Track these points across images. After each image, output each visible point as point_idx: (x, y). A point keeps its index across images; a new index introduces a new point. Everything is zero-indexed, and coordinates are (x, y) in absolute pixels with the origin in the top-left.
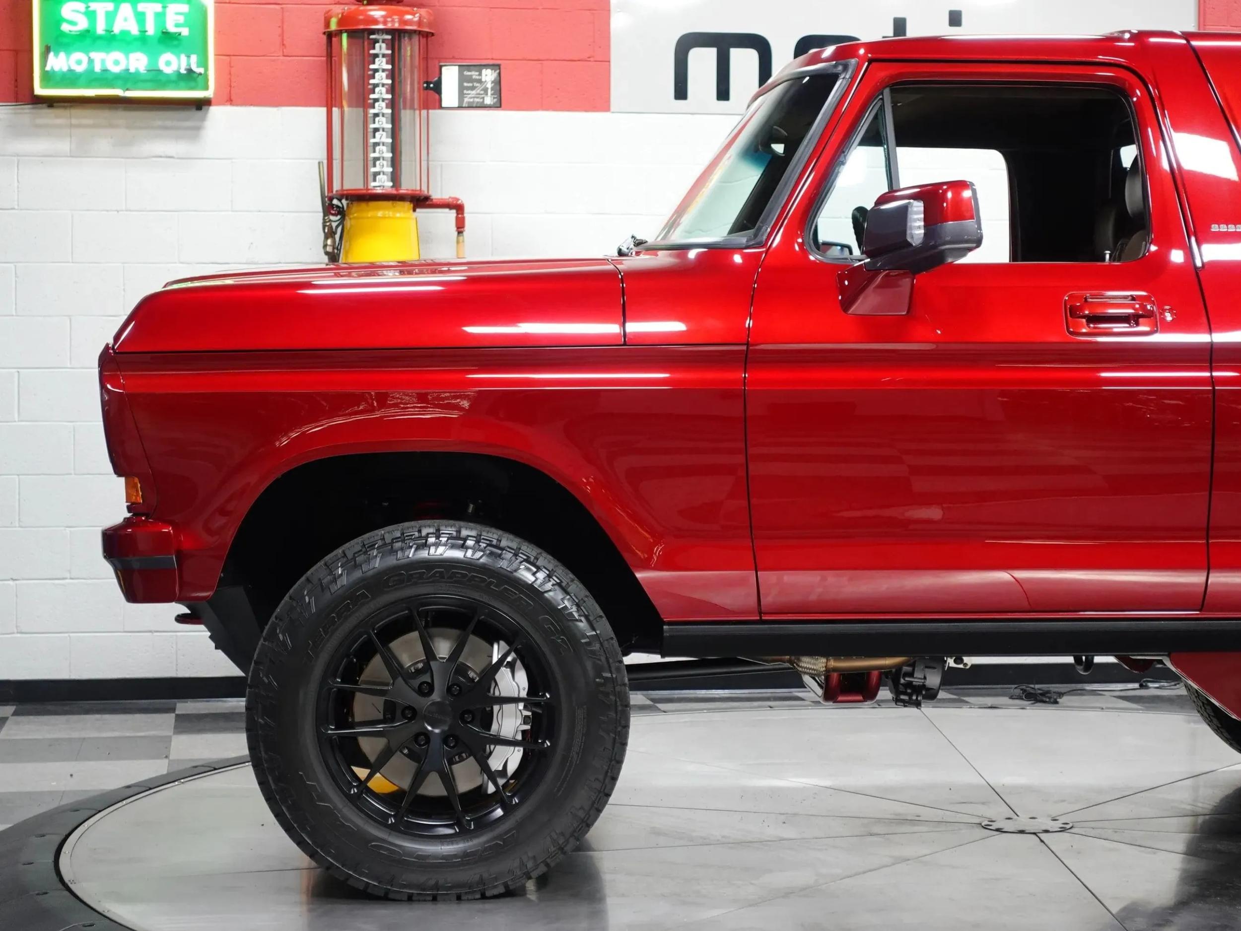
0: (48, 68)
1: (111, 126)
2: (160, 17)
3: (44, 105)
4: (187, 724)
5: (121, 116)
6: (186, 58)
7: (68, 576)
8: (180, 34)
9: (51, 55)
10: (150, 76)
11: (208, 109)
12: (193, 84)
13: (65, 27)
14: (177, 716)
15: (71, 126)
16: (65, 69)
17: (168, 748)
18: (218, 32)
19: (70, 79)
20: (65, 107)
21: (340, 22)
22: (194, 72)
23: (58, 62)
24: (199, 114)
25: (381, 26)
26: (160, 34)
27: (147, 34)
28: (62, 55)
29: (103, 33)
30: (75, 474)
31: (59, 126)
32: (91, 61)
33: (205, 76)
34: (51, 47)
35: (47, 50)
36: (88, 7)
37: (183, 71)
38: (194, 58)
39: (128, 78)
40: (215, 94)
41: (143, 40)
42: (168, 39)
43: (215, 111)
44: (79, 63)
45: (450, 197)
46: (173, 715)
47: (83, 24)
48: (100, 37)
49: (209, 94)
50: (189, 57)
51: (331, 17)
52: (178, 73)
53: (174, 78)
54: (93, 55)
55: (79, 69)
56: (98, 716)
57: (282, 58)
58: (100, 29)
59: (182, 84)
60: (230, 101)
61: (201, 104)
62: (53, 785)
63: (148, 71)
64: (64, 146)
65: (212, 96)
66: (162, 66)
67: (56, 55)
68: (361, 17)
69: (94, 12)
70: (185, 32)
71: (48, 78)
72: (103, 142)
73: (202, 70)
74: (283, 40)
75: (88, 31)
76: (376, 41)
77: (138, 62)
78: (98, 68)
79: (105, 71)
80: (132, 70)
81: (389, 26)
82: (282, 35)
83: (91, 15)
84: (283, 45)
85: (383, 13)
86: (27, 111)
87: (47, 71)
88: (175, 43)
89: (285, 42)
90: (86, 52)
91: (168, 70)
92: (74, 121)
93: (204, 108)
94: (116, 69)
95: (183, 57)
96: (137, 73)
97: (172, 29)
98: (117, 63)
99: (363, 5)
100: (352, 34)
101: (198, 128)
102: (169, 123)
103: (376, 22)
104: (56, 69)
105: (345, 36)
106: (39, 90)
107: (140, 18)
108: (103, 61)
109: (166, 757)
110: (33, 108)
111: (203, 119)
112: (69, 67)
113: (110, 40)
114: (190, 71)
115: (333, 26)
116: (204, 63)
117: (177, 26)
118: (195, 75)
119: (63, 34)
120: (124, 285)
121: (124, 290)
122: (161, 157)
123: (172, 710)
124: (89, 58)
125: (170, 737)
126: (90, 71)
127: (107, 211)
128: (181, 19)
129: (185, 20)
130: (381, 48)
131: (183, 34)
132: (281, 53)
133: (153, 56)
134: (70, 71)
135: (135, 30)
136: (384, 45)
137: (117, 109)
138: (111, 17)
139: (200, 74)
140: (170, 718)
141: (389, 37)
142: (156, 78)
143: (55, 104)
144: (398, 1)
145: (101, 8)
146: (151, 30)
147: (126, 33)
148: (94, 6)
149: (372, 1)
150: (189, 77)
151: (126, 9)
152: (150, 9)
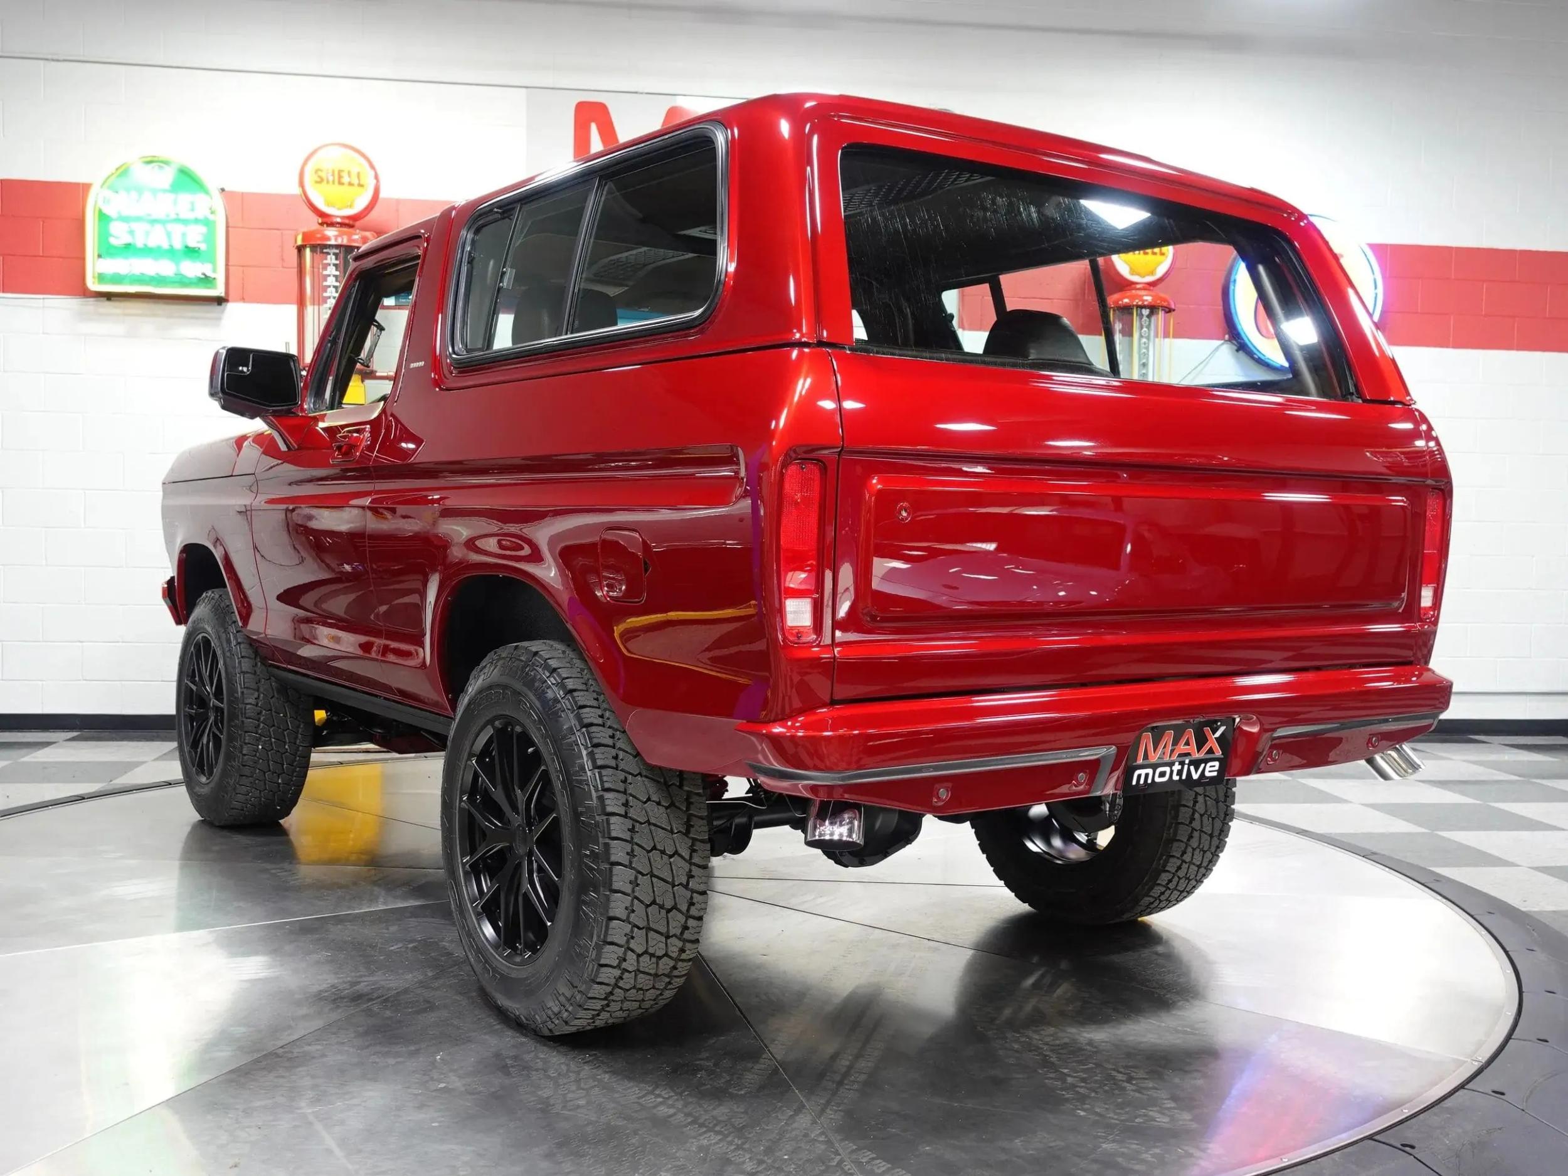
1: (154, 315)
7: (119, 641)
11: (226, 305)
12: (209, 285)
13: (113, 241)
15: (124, 315)
20: (119, 301)
21: (303, 240)
24: (219, 307)
25: (333, 242)
30: (126, 568)
31: (117, 315)
39: (161, 280)
40: (226, 293)
41: (171, 253)
42: (191, 252)
43: (230, 307)
47: (126, 239)
48: (140, 249)
51: (298, 235)
53: (195, 281)
57: (281, 269)
60: (243, 299)
61: (220, 301)
63: (176, 274)
64: (119, 329)
65: (223, 295)
68: (319, 236)
70: (203, 247)
71: (101, 278)
72: (149, 327)
74: (282, 256)
76: (328, 254)
81: (339, 242)
82: (281, 253)
84: (283, 260)
85: (336, 233)
86: (91, 303)
88: (196, 255)
89: (284, 258)
92: (126, 311)
93: (224, 304)
97: (192, 244)
99: (323, 227)
100: (314, 248)
101: (220, 319)
102: (197, 314)
103: (329, 239)
105: (308, 251)
110: (96, 301)
111: (223, 312)
113: (147, 251)
115: (299, 242)
122: (192, 339)
128: (200, 238)
130: (331, 259)
132: (281, 266)
135: (166, 246)
136: (334, 257)
139: (214, 279)
141: (337, 251)
144: (351, 226)
145: (140, 228)
146: (178, 245)
147: (159, 247)
148: (134, 226)
149: (331, 224)
150: (206, 280)
151: (158, 227)
152: (177, 229)
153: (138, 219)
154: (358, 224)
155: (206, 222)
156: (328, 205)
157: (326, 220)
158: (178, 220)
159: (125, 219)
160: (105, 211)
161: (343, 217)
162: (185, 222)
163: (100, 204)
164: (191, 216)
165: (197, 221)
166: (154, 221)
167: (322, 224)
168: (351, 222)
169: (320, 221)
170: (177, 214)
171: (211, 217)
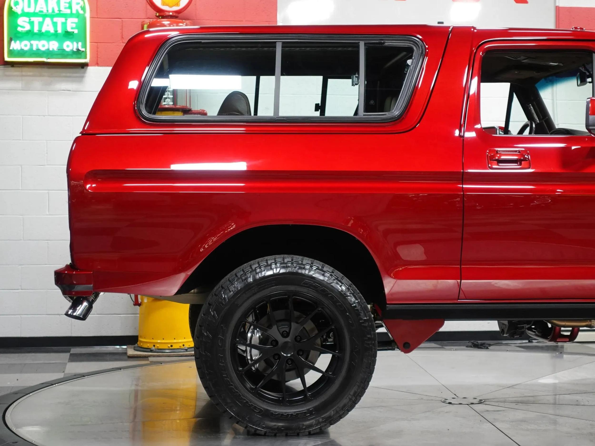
0: (11, 48)
1: (41, 76)
2: (64, 24)
3: (9, 66)
4: (75, 358)
5: (45, 71)
6: (76, 44)
7: (20, 288)
8: (73, 32)
9: (13, 42)
10: (60, 52)
11: (87, 68)
12: (79, 56)
13: (19, 29)
14: (71, 354)
15: (22, 76)
16: (19, 49)
17: (65, 368)
18: (92, 32)
19: (21, 53)
20: (19, 67)
21: (149, 27)
22: (80, 50)
23: (16, 46)
24: (82, 70)
26: (64, 32)
27: (58, 32)
28: (18, 42)
29: (37, 32)
30: (23, 240)
31: (17, 76)
32: (31, 45)
33: (85, 52)
34: (13, 39)
35: (11, 40)
36: (30, 20)
37: (75, 50)
38: (80, 44)
39: (49, 53)
40: (90, 61)
41: (55, 36)
42: (68, 35)
43: (90, 69)
44: (26, 46)
45: (200, 110)
46: (69, 354)
47: (28, 27)
48: (36, 34)
49: (87, 60)
50: (78, 43)
51: (144, 24)
52: (72, 50)
53: (71, 53)
54: (32, 42)
55: (26, 49)
56: (33, 354)
57: (122, 44)
58: (36, 30)
59: (74, 56)
60: (97, 64)
61: (84, 66)
62: (9, 384)
63: (59, 50)
64: (18, 85)
65: (88, 62)
66: (65, 47)
67: (15, 42)
68: (159, 25)
69: (33, 22)
70: (76, 31)
71: (11, 53)
72: (37, 83)
73: (84, 49)
74: (122, 35)
75: (30, 31)
77: (54, 46)
78: (34, 48)
79: (38, 50)
80: (51, 49)
82: (122, 33)
83: (32, 23)
85: (168, 22)
86: (2, 68)
87: (11, 50)
88: (71, 36)
89: (123, 37)
90: (29, 40)
91: (68, 49)
92: (24, 73)
93: (85, 67)
94: (43, 49)
95: (75, 43)
96: (53, 50)
97: (69, 30)
98: (44, 46)
99: (159, 19)
101: (83, 77)
102: (68, 75)
103: (165, 26)
104: (15, 49)
106: (7, 59)
107: (55, 24)
108: (37, 45)
109: (63, 372)
110: (5, 67)
111: (85, 72)
112: (21, 48)
113: (40, 35)
114: (78, 50)
115: (145, 29)
116: (85, 46)
117: (72, 28)
118: (80, 52)
119: (19, 32)
120: (47, 151)
121: (47, 153)
122: (64, 90)
123: (69, 351)
124: (31, 43)
125: (66, 363)
126: (31, 49)
127: (39, 116)
128: (74, 25)
129: (76, 26)
131: (75, 32)
132: (121, 42)
133: (61, 43)
134: (22, 49)
135: (52, 31)
137: (44, 68)
138: (41, 24)
139: (83, 51)
140: (67, 355)
142: (62, 53)
143: (15, 65)
144: (176, 17)
145: (36, 20)
146: (60, 30)
147: (48, 32)
148: (33, 19)
149: (164, 17)
150: (78, 53)
151: (48, 21)
152: (60, 21)
153: (35, 14)
154: (180, 15)
155: (78, 15)
156: (164, 4)
157: (162, 14)
158: (60, 14)
159: (27, 15)
160: (14, 9)
161: (172, 12)
162: (65, 16)
163: (12, 5)
164: (68, 11)
165: (71, 15)
166: (45, 16)
167: (158, 17)
168: (177, 15)
169: (158, 14)
170: (60, 11)
171: (81, 12)
